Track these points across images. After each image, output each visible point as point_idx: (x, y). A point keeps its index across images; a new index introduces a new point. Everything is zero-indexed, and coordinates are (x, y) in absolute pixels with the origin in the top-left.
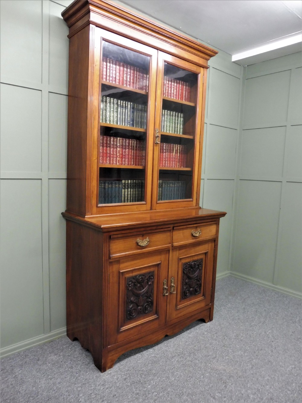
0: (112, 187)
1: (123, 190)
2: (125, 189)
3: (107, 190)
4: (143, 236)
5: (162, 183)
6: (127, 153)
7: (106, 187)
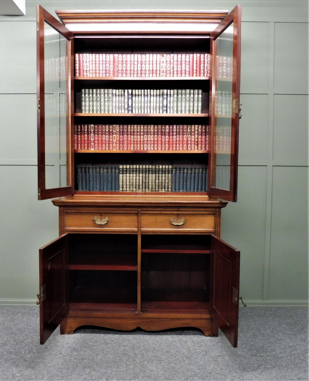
0: (107, 172)
1: (121, 175)
2: (123, 173)
3: (102, 174)
4: (101, 215)
5: (172, 169)
6: (125, 139)
7: (102, 172)
